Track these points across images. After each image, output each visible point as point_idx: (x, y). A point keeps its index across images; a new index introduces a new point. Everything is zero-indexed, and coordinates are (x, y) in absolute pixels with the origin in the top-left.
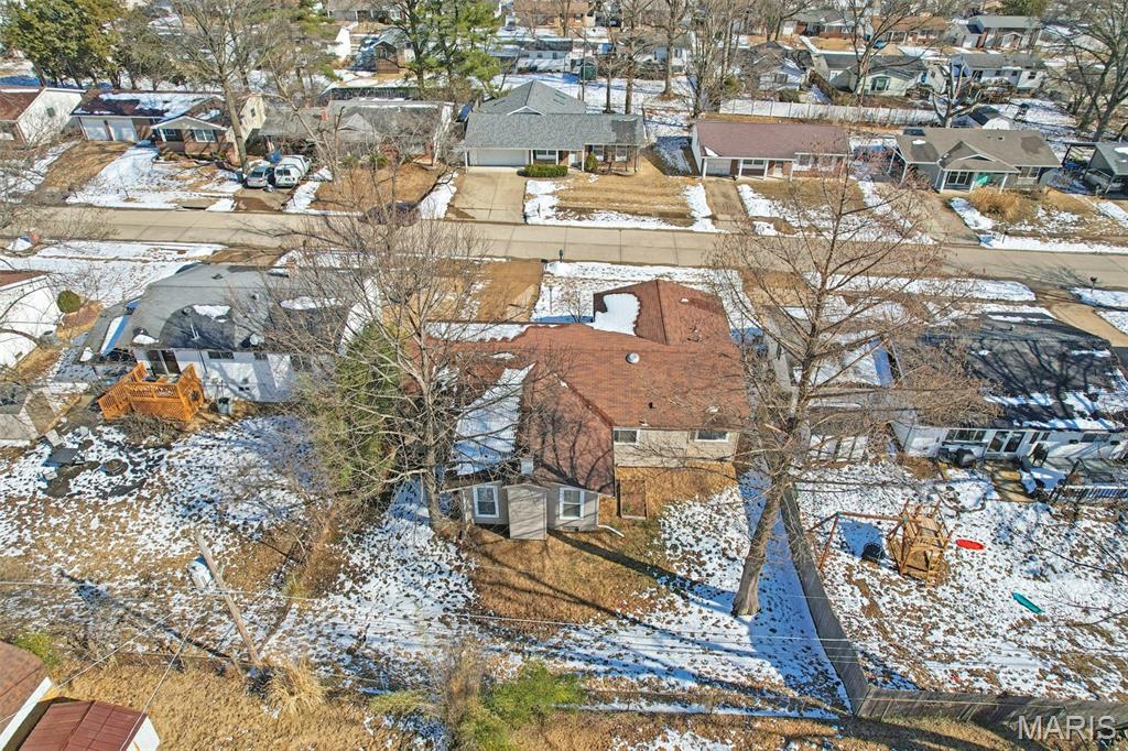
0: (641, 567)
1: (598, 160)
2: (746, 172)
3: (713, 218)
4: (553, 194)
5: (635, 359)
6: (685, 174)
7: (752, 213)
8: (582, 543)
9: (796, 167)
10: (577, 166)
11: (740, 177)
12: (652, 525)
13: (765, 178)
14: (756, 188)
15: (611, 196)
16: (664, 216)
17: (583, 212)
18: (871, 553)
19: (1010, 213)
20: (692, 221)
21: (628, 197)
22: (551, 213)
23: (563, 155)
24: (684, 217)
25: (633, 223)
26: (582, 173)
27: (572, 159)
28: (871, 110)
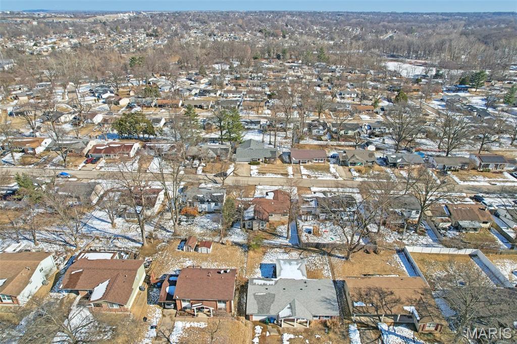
0: (273, 234)
1: (267, 161)
2: (302, 163)
3: (293, 175)
4: (257, 169)
5: (273, 203)
6: (288, 163)
7: (302, 173)
8: (263, 230)
9: (315, 161)
10: (262, 162)
11: (301, 164)
12: (275, 229)
13: (307, 164)
14: (305, 167)
15: (270, 169)
16: (282, 174)
17: (264, 174)
18: (310, 232)
19: (363, 172)
20: (288, 175)
21: (274, 170)
22: (257, 174)
23: (259, 159)
24: (287, 175)
25: (275, 176)
26: (263, 164)
27: (261, 160)
28: (340, 142)
